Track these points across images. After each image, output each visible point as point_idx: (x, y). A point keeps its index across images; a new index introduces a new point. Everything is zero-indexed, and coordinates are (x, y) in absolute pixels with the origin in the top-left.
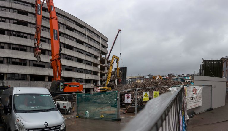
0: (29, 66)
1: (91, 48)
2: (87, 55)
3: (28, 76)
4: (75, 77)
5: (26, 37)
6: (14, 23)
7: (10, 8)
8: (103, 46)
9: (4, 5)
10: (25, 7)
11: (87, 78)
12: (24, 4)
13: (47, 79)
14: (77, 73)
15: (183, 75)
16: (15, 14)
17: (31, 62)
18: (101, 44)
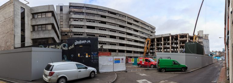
0: (108, 44)
1: (143, 34)
2: (141, 38)
3: (107, 50)
4: (133, 50)
5: (105, 30)
6: (99, 23)
7: (97, 14)
8: (152, 32)
9: (94, 13)
10: (105, 13)
11: (141, 51)
12: (104, 11)
13: (117, 51)
14: (135, 48)
15: (213, 51)
16: (100, 18)
17: (109, 43)
18: (150, 31)
